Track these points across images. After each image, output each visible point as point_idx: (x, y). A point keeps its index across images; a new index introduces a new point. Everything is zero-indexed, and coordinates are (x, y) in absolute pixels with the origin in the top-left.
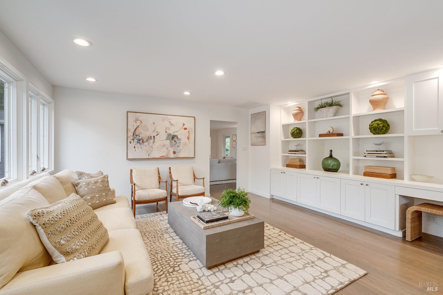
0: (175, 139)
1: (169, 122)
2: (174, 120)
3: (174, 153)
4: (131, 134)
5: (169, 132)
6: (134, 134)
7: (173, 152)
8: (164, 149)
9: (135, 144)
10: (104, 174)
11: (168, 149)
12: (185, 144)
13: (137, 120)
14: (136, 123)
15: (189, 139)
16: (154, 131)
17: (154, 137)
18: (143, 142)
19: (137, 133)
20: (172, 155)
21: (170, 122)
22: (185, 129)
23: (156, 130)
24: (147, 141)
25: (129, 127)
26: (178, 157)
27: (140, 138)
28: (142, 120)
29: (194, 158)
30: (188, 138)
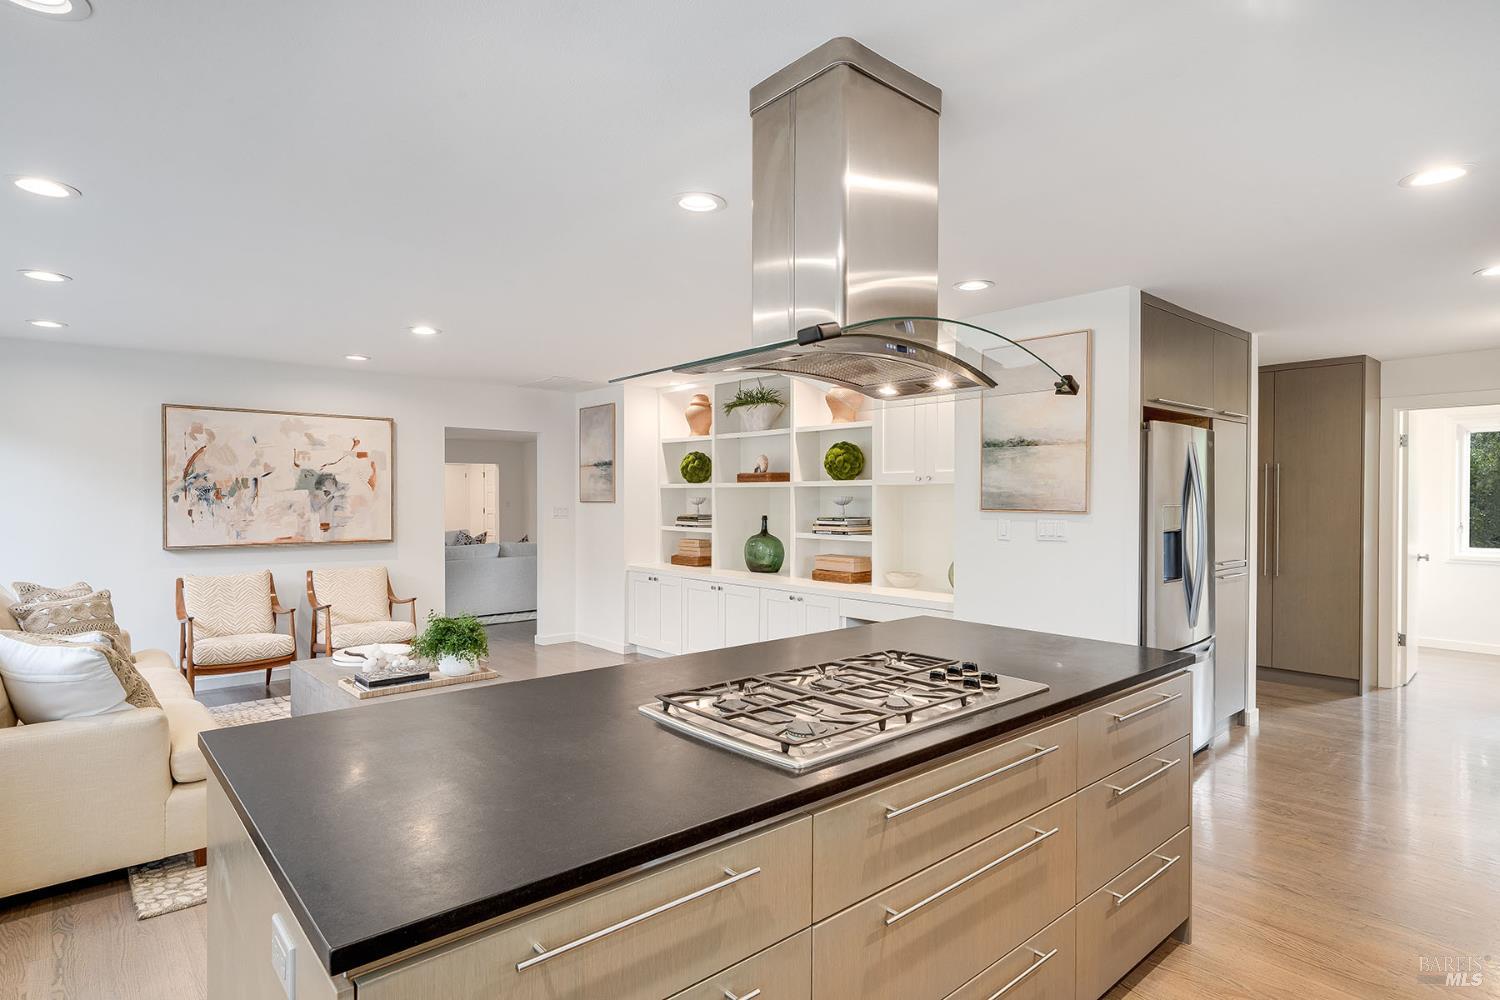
0: (328, 486)
1: (306, 434)
2: (322, 429)
3: (325, 527)
4: (176, 472)
5: (305, 465)
6: (186, 474)
7: (322, 525)
8: (292, 518)
9: (193, 504)
10: (95, 592)
11: (302, 518)
12: (361, 500)
13: (197, 430)
14: (195, 439)
15: (372, 485)
16: (254, 464)
17: (256, 480)
18: (219, 496)
19: (198, 468)
20: (318, 536)
21: (309, 436)
22: (361, 455)
23: (263, 461)
24: (232, 493)
25: (170, 452)
26: (336, 538)
27: (210, 484)
28: (213, 430)
29: (392, 541)
30: (371, 483)
